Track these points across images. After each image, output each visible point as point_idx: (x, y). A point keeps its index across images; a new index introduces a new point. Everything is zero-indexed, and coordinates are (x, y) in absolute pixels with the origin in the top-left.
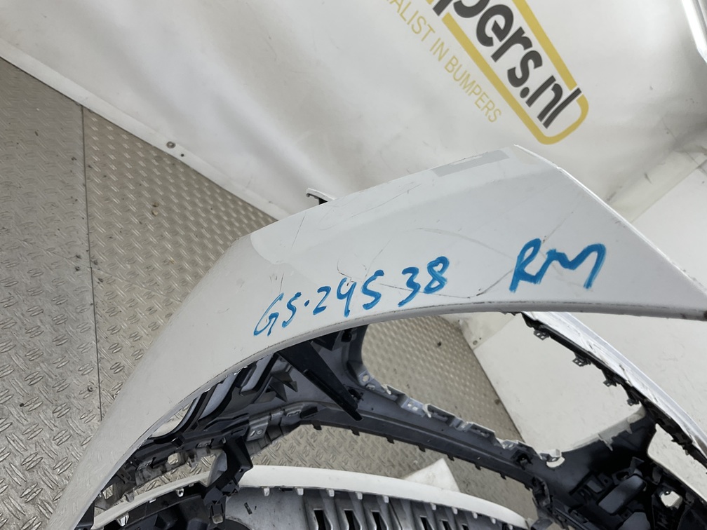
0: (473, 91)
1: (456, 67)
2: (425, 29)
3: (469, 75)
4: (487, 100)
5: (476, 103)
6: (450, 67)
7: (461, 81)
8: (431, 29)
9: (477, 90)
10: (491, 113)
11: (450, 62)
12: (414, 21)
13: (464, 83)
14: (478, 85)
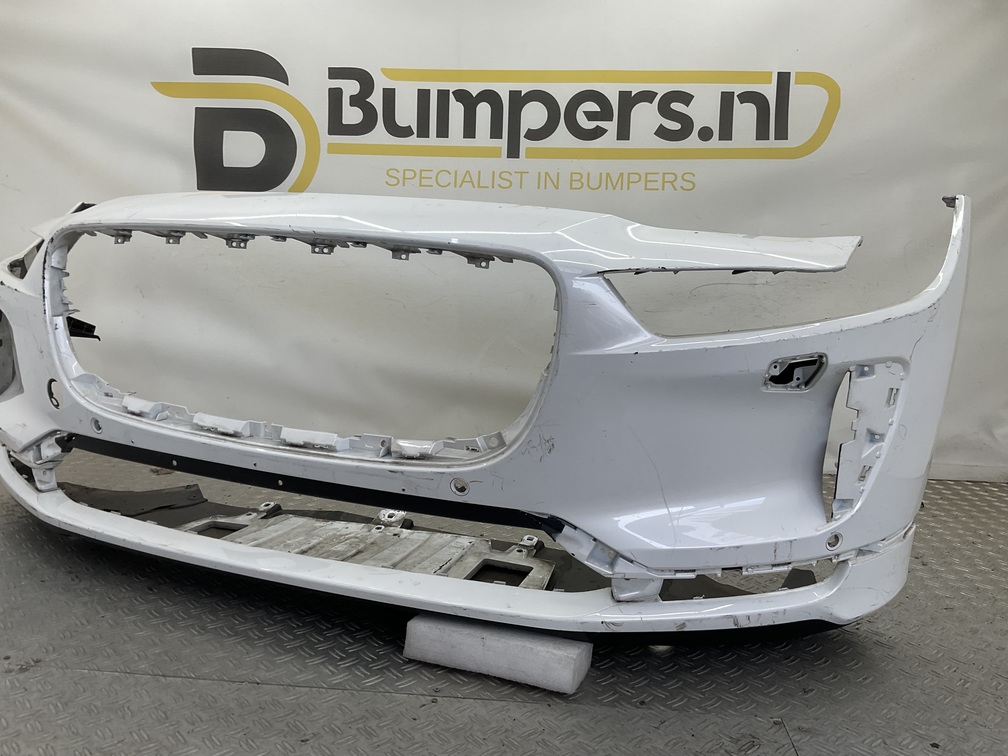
0: (629, 182)
1: (584, 180)
2: (515, 179)
3: (608, 174)
4: (659, 178)
5: (646, 189)
6: (576, 185)
7: (604, 184)
8: (522, 173)
9: (634, 178)
10: (679, 183)
11: (572, 181)
12: (498, 181)
13: (610, 184)
14: (629, 174)
